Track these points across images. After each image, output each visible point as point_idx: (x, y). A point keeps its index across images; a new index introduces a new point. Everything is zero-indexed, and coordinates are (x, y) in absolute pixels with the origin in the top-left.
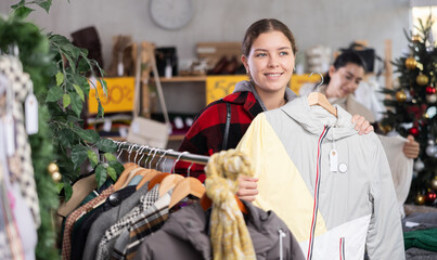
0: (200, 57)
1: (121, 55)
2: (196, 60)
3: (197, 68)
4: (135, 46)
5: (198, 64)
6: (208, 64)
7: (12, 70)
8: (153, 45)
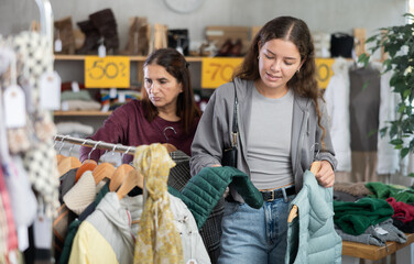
0: (209, 39)
1: (137, 35)
2: (205, 42)
3: (207, 49)
4: (149, 27)
5: (208, 46)
6: (216, 45)
7: (39, 43)
8: (165, 26)
